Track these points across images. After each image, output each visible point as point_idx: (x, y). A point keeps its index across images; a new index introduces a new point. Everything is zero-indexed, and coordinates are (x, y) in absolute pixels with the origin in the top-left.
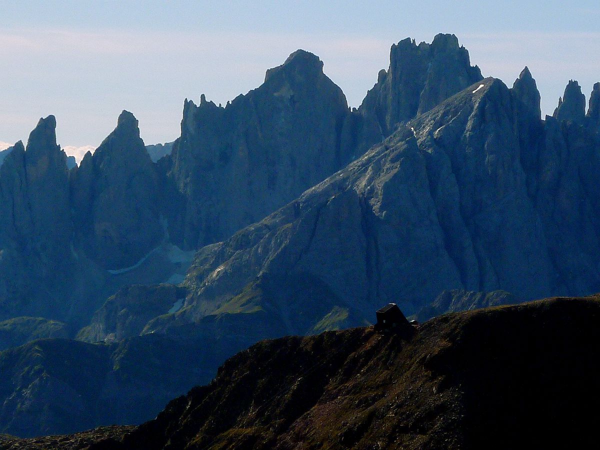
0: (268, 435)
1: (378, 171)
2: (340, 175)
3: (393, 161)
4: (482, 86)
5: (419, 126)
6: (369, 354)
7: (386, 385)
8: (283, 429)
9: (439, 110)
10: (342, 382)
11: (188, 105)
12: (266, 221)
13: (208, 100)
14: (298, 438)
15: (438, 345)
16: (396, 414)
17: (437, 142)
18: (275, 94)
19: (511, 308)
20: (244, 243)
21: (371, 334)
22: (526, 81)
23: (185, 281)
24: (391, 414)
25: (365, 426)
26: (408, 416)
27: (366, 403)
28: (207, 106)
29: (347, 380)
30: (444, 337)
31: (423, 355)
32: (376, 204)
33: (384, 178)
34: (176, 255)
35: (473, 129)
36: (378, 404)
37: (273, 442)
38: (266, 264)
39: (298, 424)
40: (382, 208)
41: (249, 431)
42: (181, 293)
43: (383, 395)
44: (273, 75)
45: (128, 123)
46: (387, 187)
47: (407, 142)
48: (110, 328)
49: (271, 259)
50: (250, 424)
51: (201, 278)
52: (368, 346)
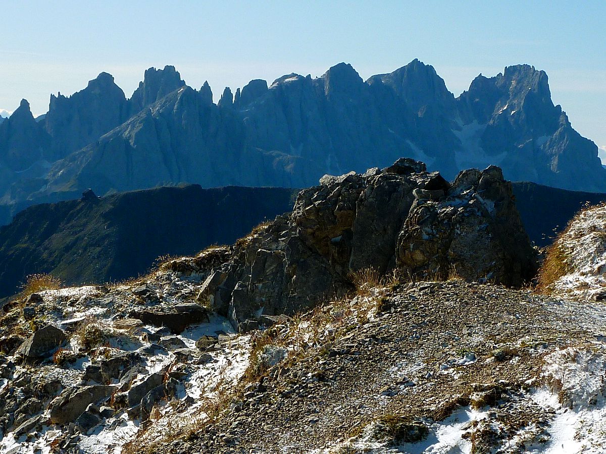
0: (32, 247)
1: (133, 127)
2: (118, 129)
3: (140, 123)
4: (182, 89)
5: (154, 107)
6: (79, 211)
7: (85, 225)
8: (39, 245)
9: (164, 100)
10: (67, 223)
11: (52, 96)
12: (84, 149)
13: (61, 94)
14: (45, 249)
15: (109, 207)
16: (88, 238)
17: (161, 115)
18: (93, 92)
19: (141, 191)
20: (73, 159)
21: (80, 202)
22: (206, 88)
23: (47, 176)
24: (86, 238)
25: (74, 243)
26: (93, 239)
27: (76, 233)
28: (61, 97)
29: (68, 223)
30: (111, 204)
31: (102, 212)
32: (132, 142)
33: (136, 130)
34: (46, 164)
35: (177, 109)
36: (80, 234)
37: (34, 250)
38: (81, 169)
39: (46, 242)
40: (134, 144)
41: (25, 245)
42: (46, 182)
43: (83, 230)
44: (91, 83)
45: (25, 104)
46: (136, 135)
47: (147, 115)
48: (13, 198)
49: (83, 166)
50: (25, 242)
51: (54, 175)
52: (78, 208)
